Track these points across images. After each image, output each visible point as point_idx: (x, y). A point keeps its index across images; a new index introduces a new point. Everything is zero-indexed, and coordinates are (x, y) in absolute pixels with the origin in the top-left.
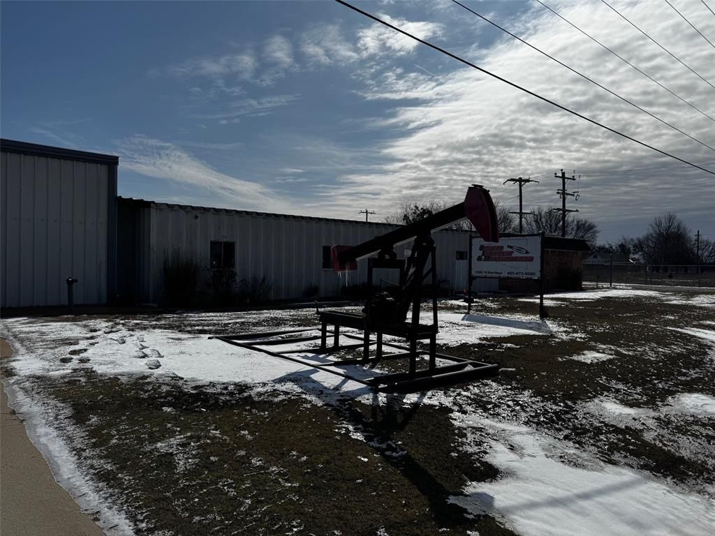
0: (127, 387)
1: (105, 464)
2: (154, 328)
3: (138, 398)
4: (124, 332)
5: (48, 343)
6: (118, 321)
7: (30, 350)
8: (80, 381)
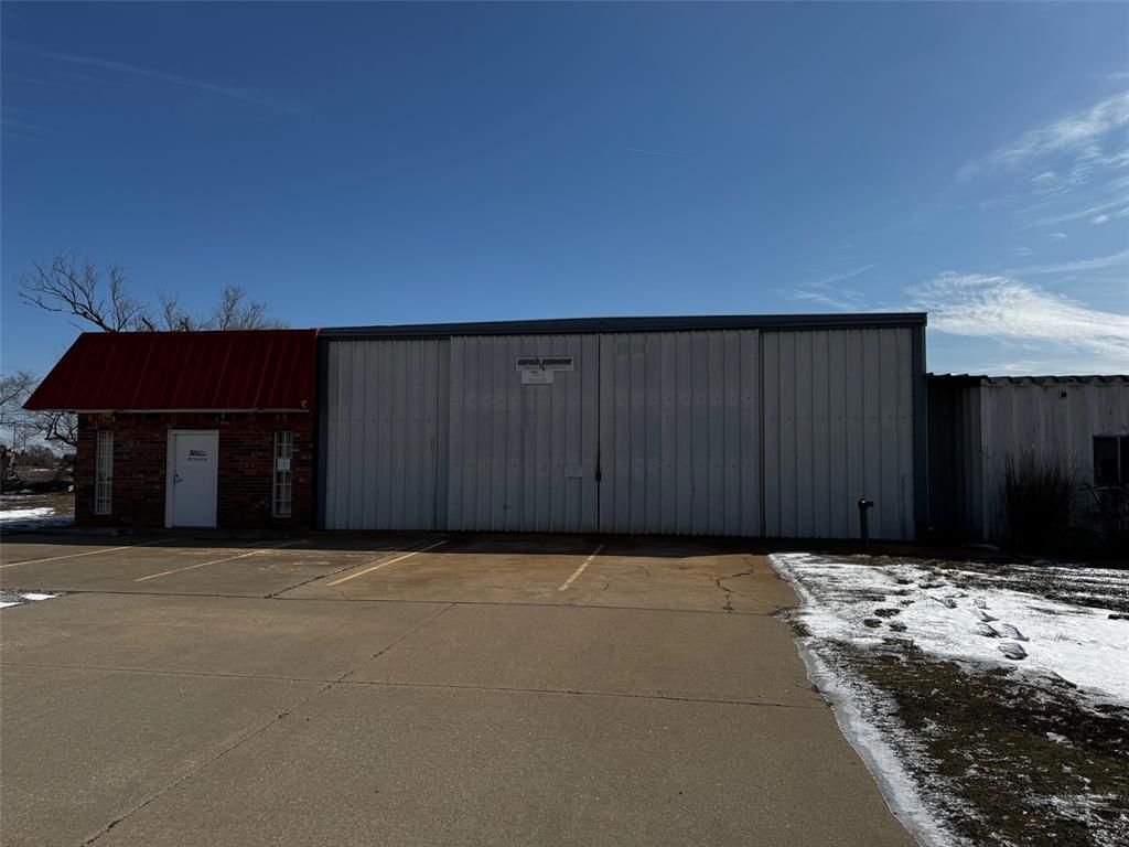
0: (975, 683)
1: (965, 806)
2: (1000, 587)
3: (996, 706)
4: (950, 589)
5: (843, 593)
6: (937, 569)
7: (822, 602)
8: (898, 659)
